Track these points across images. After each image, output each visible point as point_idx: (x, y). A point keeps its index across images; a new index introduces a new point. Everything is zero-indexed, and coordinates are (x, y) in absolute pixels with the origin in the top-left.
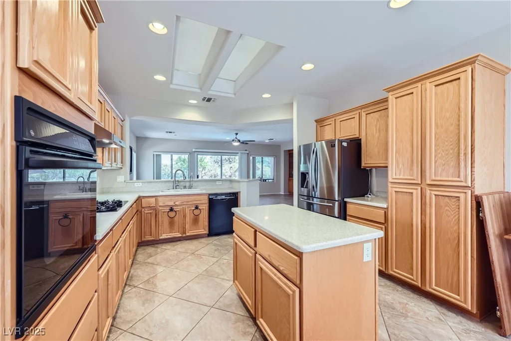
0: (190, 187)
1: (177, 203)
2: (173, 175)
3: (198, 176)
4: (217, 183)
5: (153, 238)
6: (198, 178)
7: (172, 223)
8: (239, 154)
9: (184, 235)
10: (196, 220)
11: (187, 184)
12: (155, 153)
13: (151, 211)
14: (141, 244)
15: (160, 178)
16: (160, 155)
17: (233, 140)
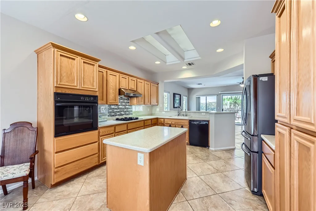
1: (173, 123)
3: (223, 110)
4: (202, 114)
6: (223, 111)
12: (197, 96)
15: (200, 110)
16: (200, 97)
17: (240, 83)
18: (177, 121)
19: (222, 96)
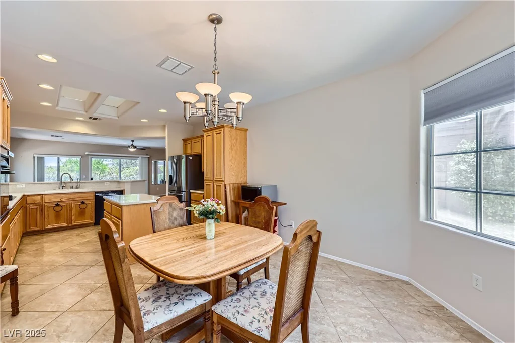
0: (78, 188)
1: (63, 200)
2: (60, 177)
4: (105, 184)
5: (38, 229)
6: (91, 180)
7: (58, 216)
8: (140, 158)
9: (71, 225)
10: (82, 213)
11: (75, 185)
12: (36, 156)
13: (36, 207)
14: (26, 234)
15: (44, 181)
16: (42, 157)
17: (129, 147)
18: (72, 196)
19: (91, 158)
